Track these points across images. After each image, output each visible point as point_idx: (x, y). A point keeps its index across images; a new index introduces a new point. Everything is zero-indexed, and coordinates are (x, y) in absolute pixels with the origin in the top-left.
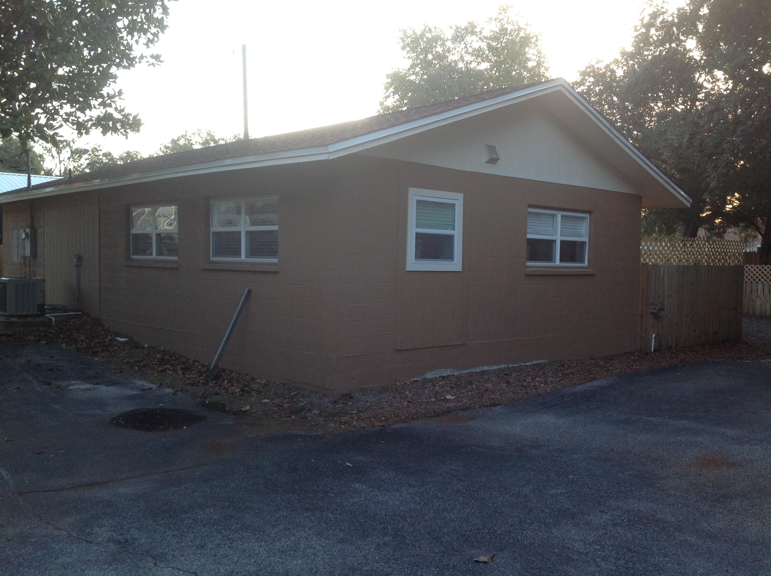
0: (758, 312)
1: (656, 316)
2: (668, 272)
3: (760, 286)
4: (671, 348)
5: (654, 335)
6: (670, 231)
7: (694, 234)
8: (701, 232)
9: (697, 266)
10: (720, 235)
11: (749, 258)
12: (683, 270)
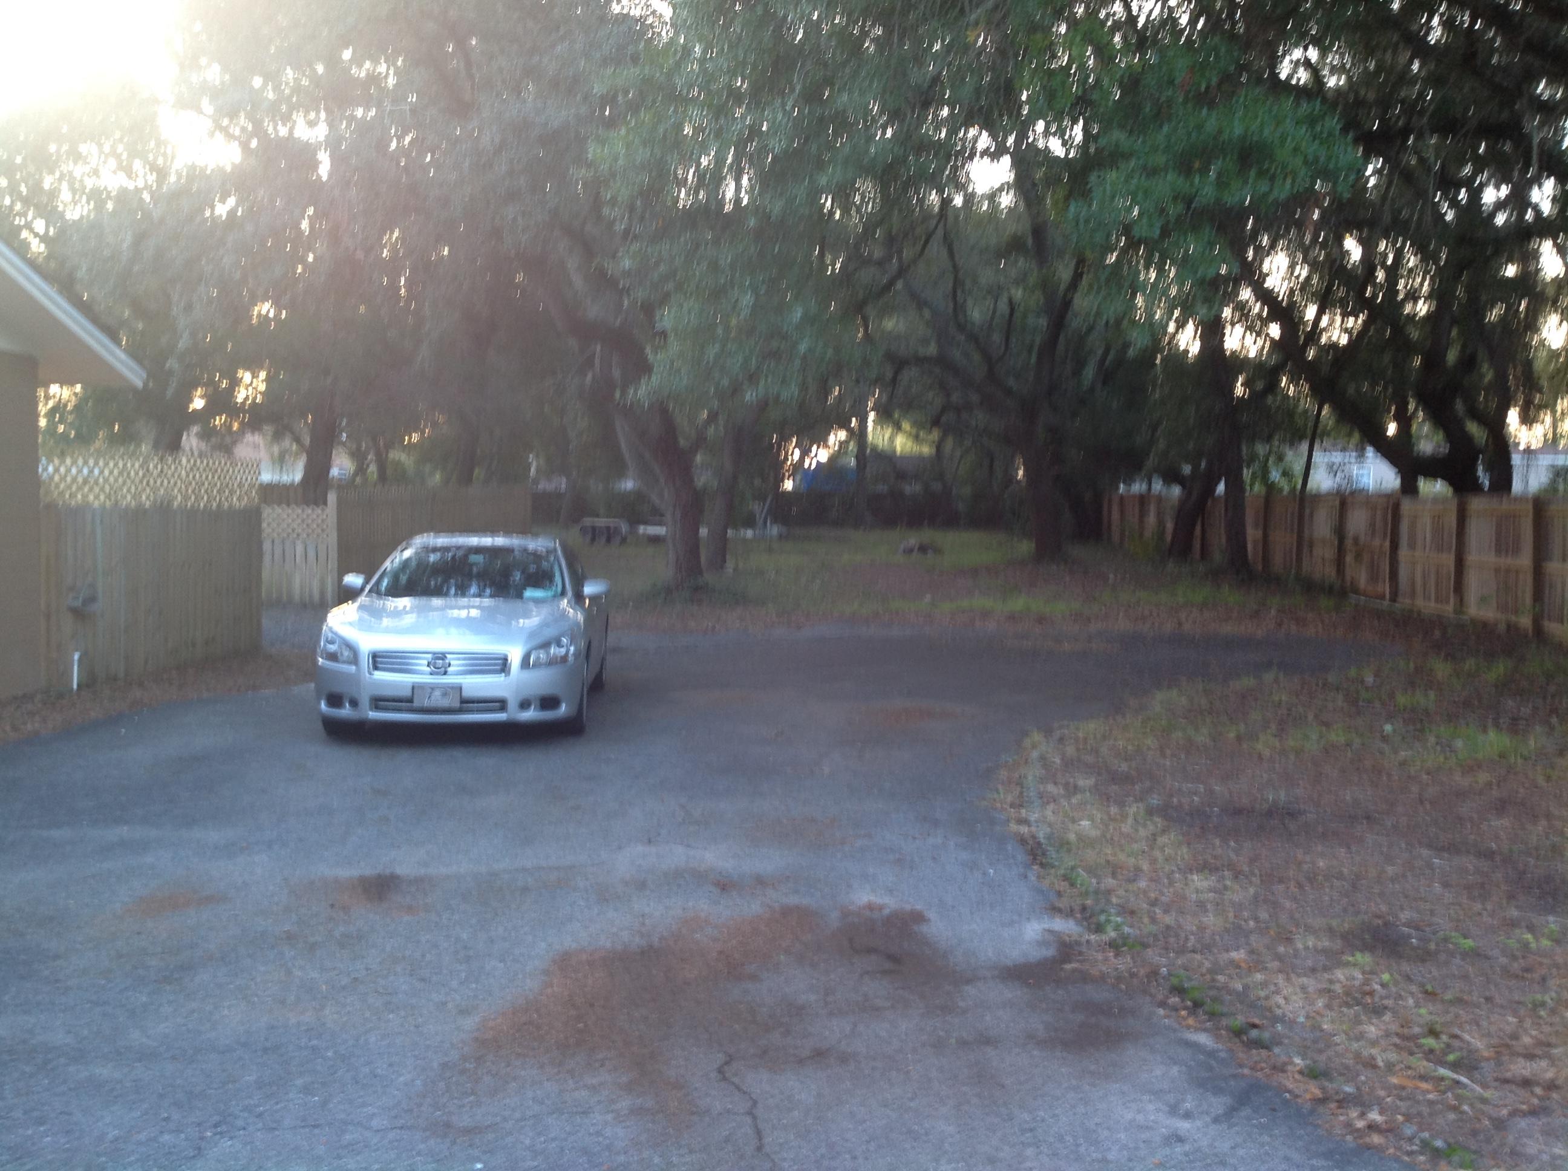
0: (297, 597)
1: (79, 614)
2: (101, 521)
3: (299, 549)
4: (115, 679)
5: (76, 657)
6: (126, 438)
7: (174, 446)
8: (191, 440)
9: (163, 508)
10: (227, 449)
11: (272, 493)
12: (136, 516)
